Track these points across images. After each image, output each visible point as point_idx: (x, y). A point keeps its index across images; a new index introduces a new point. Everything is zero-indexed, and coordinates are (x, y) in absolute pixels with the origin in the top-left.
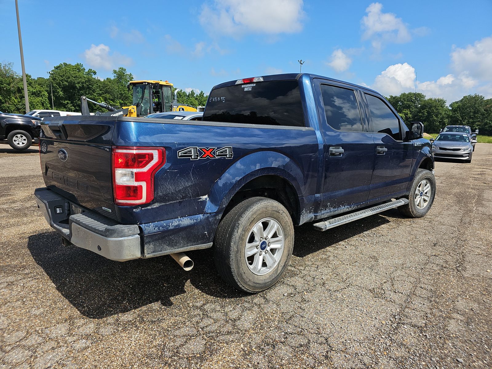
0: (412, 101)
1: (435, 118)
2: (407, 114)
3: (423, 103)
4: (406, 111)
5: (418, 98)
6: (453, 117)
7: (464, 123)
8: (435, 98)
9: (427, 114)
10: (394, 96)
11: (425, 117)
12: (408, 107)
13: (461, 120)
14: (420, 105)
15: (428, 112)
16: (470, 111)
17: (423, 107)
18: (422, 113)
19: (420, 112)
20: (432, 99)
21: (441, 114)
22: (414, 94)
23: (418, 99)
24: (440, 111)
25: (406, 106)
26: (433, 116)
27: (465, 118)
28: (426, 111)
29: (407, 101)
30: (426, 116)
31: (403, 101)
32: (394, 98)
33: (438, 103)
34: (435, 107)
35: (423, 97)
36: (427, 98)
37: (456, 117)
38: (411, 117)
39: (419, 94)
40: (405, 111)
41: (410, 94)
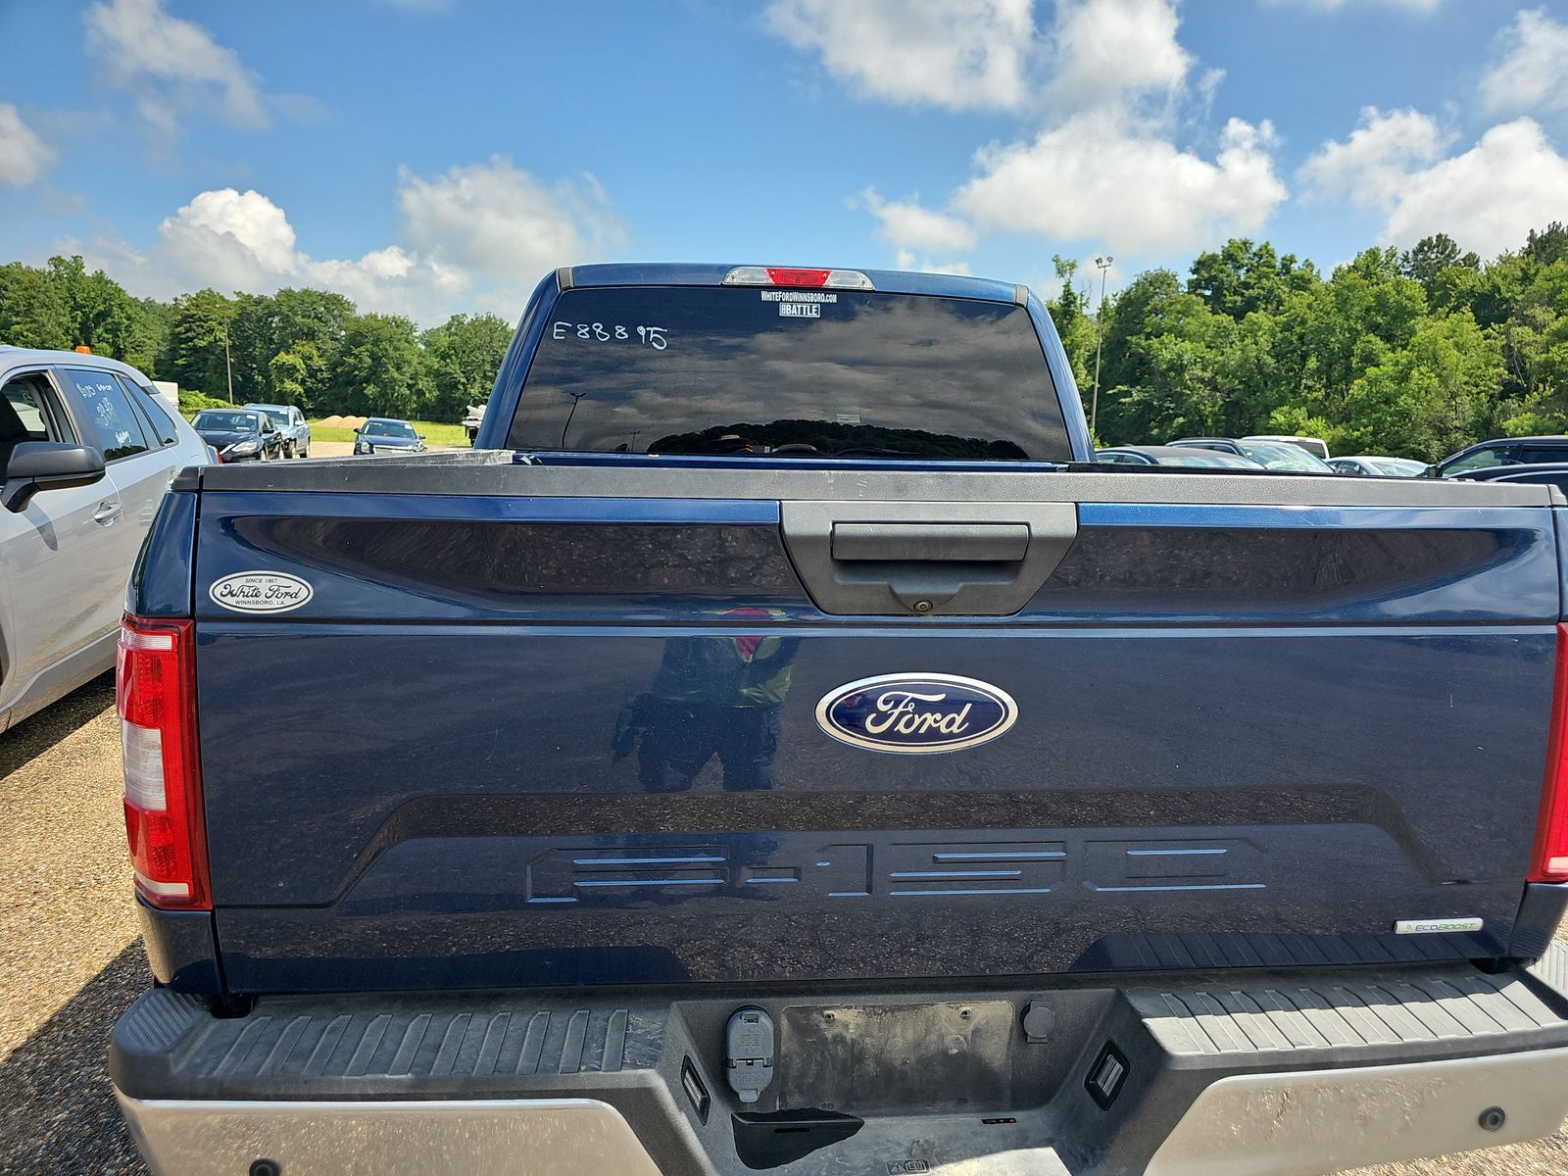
0: (316, 317)
1: (396, 375)
2: (310, 359)
3: (353, 327)
4: (307, 347)
5: (333, 310)
6: (442, 375)
7: (472, 391)
8: (385, 314)
9: (369, 360)
10: (255, 296)
11: (365, 368)
12: (310, 335)
13: (463, 384)
14: (343, 333)
15: (372, 356)
16: (483, 360)
17: (356, 339)
18: (356, 357)
19: (347, 352)
20: (376, 316)
21: (409, 363)
22: (322, 296)
23: (336, 311)
24: (407, 356)
25: (301, 330)
26: (389, 366)
27: (474, 377)
28: (367, 350)
29: (303, 317)
30: (369, 368)
31: (290, 313)
32: (258, 302)
33: (396, 329)
34: (390, 339)
35: (350, 307)
36: (361, 312)
37: (450, 374)
38: (323, 368)
39: (335, 297)
40: (300, 348)
41: (306, 292)
